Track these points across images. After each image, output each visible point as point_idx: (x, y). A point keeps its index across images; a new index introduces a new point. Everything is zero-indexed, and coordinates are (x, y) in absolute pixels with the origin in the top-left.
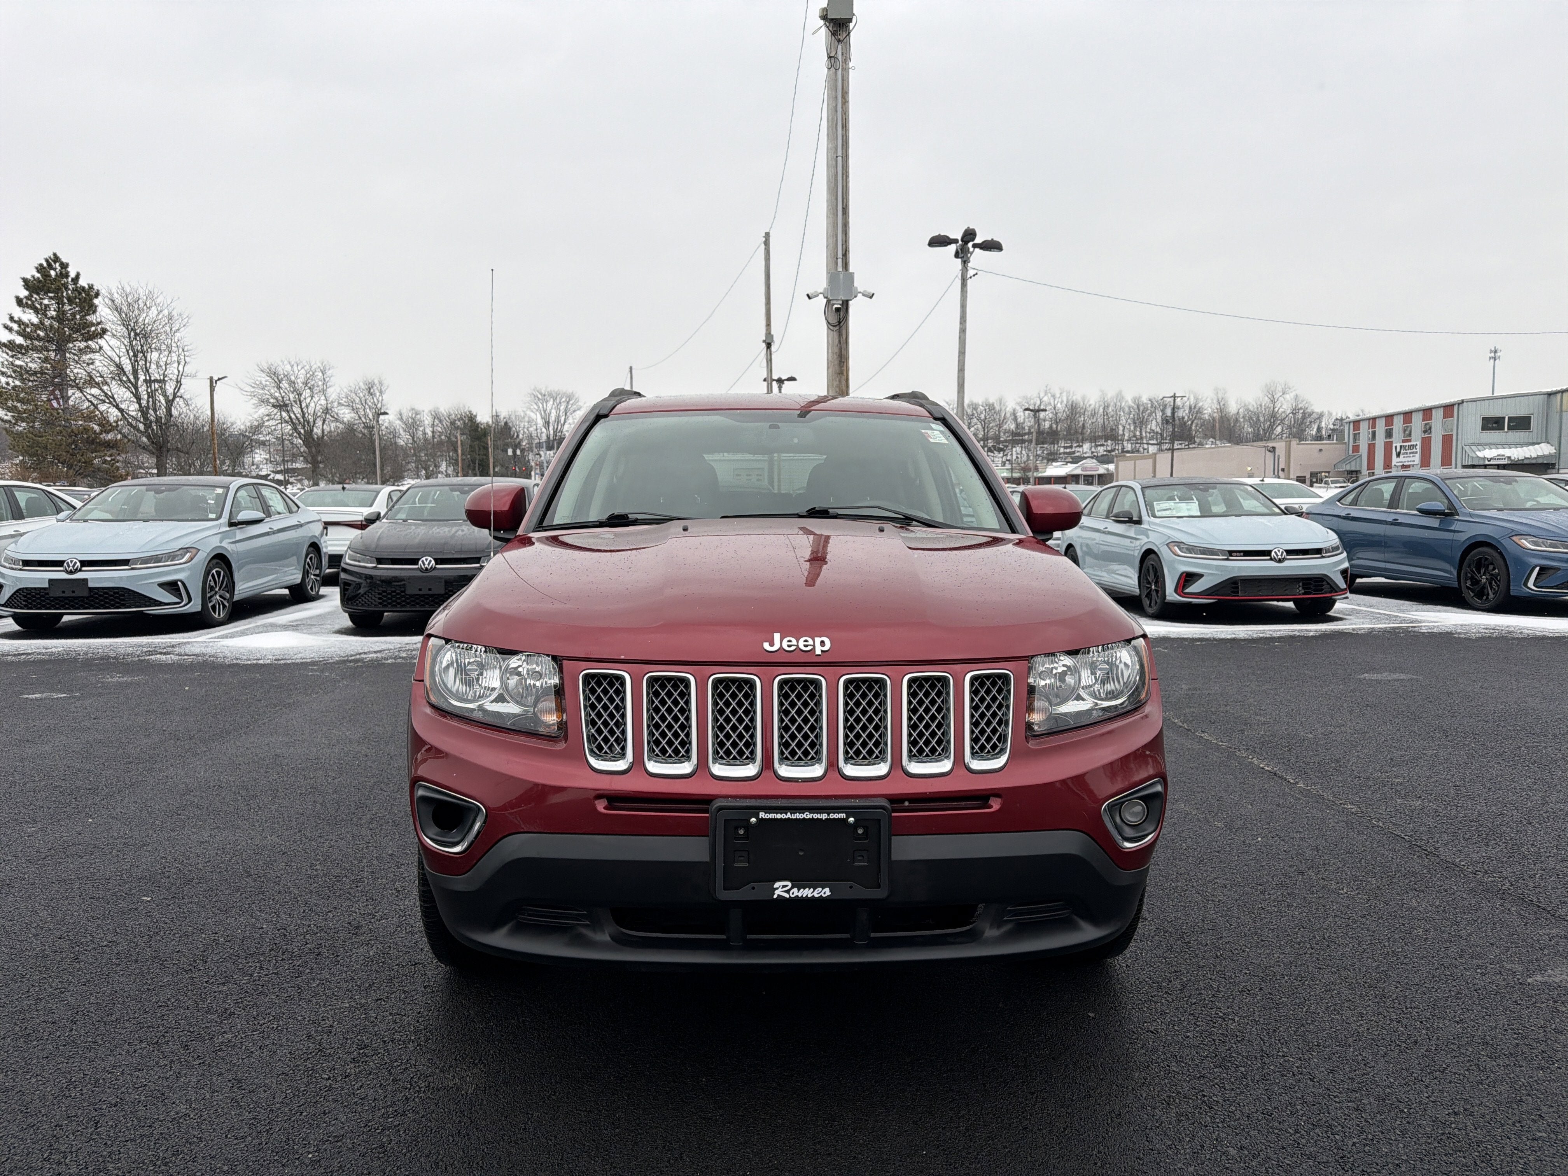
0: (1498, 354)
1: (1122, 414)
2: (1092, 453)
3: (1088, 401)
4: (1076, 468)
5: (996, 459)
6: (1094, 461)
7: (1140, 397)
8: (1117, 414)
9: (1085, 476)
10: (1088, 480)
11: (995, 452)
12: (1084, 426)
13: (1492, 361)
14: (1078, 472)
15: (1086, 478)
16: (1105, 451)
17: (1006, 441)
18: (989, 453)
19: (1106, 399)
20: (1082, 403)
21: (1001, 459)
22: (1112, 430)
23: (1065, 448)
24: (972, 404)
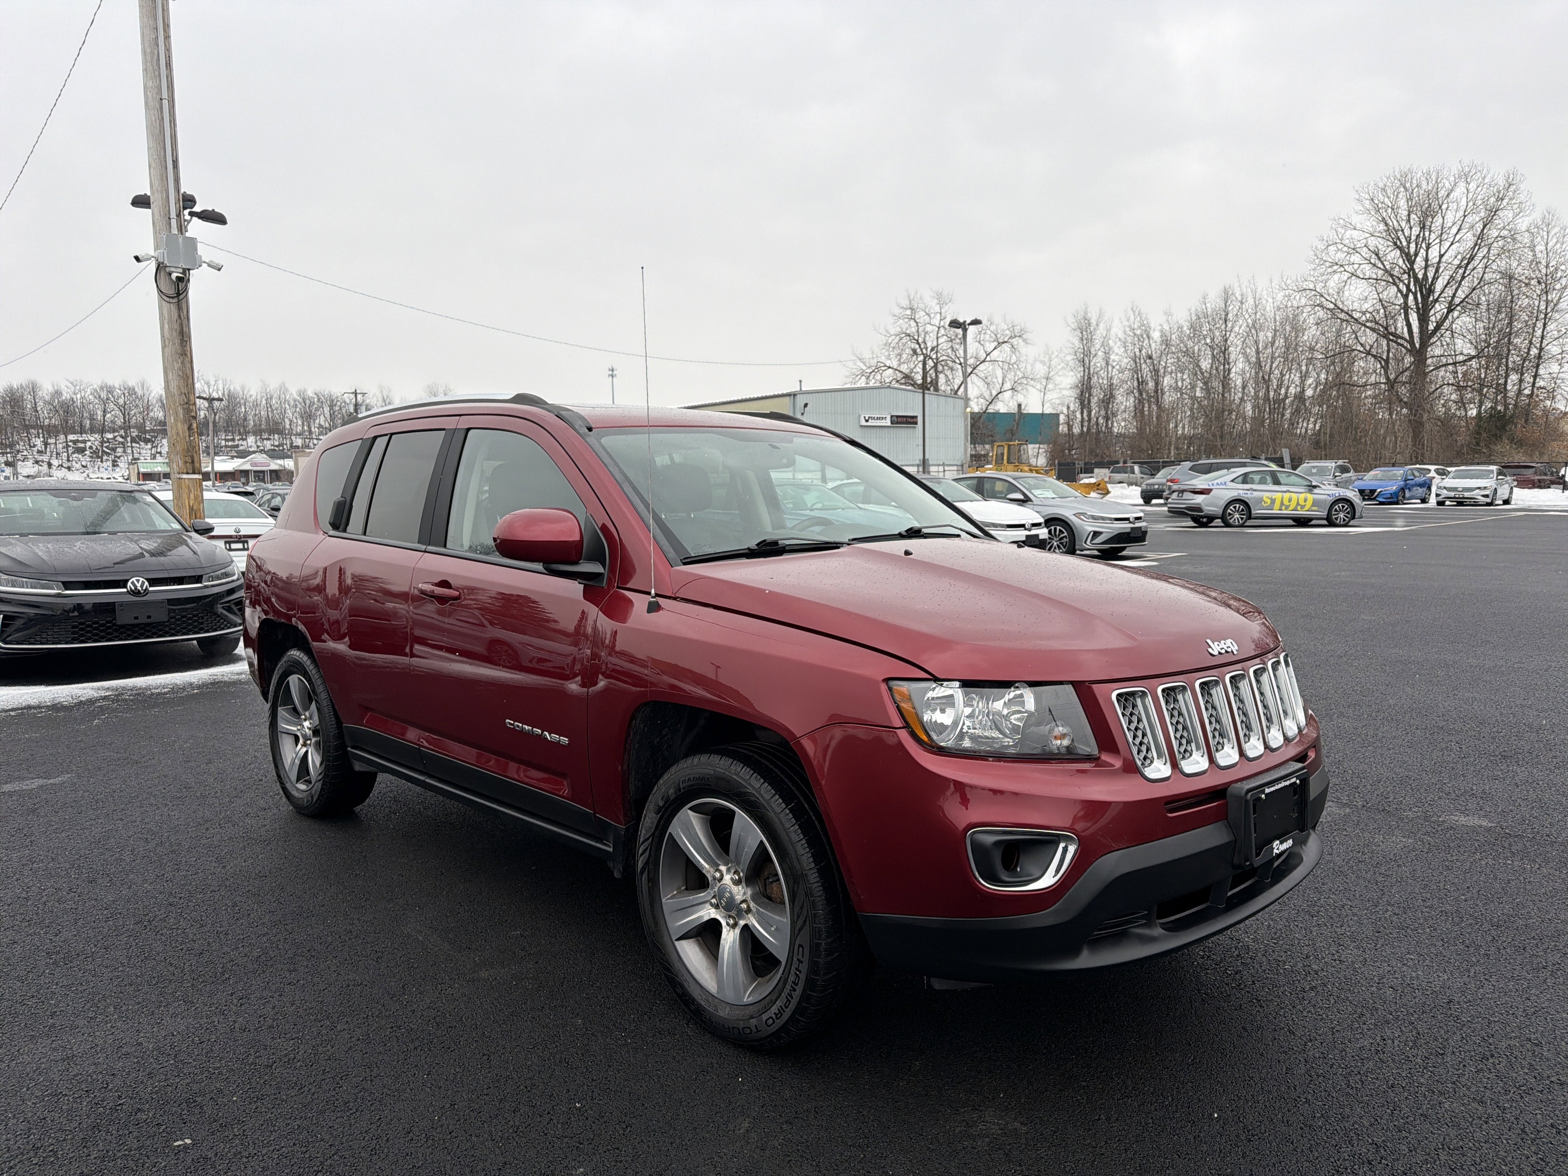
0: (615, 372)
1: (287, 407)
2: (258, 447)
3: (249, 391)
4: (244, 463)
5: (143, 451)
6: (264, 456)
7: (305, 391)
8: (281, 407)
9: (255, 472)
10: (259, 477)
11: (141, 443)
12: (245, 419)
13: (611, 378)
14: (247, 467)
15: (258, 474)
16: (272, 445)
17: (152, 430)
18: (134, 445)
19: (268, 390)
20: (241, 393)
21: (149, 452)
22: (277, 423)
23: (226, 440)
24: (106, 386)
